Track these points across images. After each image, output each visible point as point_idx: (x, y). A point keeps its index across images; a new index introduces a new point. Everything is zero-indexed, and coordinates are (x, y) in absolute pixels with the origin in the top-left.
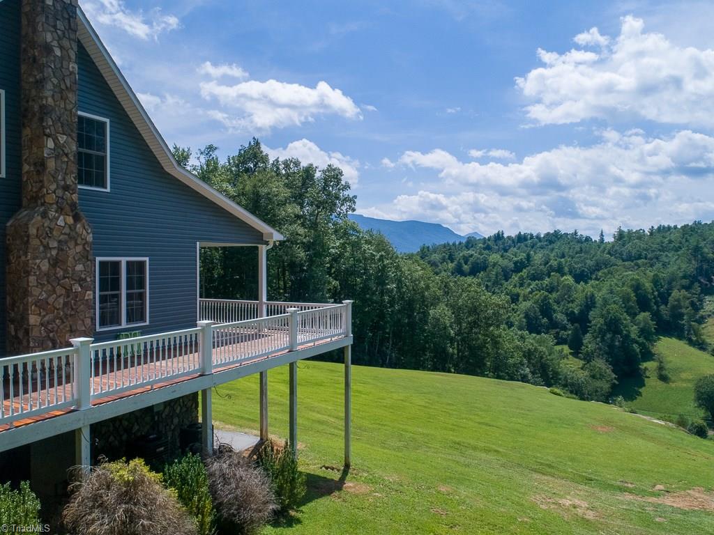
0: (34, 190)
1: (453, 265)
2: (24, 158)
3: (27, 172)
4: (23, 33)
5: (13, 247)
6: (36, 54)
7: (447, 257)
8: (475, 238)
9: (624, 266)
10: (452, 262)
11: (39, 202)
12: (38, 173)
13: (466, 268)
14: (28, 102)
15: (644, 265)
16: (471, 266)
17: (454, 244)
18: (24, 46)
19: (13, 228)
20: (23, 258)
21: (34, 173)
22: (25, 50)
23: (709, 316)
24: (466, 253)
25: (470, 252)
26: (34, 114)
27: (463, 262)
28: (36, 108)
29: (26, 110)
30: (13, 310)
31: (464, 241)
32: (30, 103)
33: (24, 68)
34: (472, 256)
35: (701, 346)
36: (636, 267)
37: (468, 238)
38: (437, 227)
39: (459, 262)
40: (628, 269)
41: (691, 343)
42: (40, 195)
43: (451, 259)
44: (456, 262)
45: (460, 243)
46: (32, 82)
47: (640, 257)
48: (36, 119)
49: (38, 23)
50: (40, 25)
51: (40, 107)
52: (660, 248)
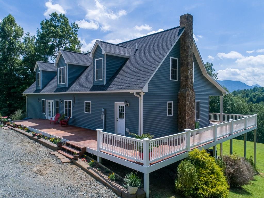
0: (185, 84)
1: (248, 98)
2: (181, 75)
3: (182, 79)
4: (181, 43)
5: (180, 99)
6: (186, 48)
7: (245, 95)
8: (258, 87)
10: (248, 97)
11: (186, 87)
12: (186, 79)
13: (254, 100)
14: (183, 61)
16: (256, 99)
17: (248, 90)
18: (181, 46)
19: (181, 94)
20: (184, 102)
21: (185, 79)
22: (181, 47)
24: (254, 93)
25: (256, 93)
26: (185, 64)
27: (253, 97)
28: (186, 62)
29: (182, 63)
30: (180, 115)
31: (252, 89)
32: (184, 61)
33: (181, 52)
34: (257, 95)
37: (254, 87)
38: (239, 83)
39: (251, 97)
42: (187, 85)
43: (247, 96)
44: (249, 97)
45: (251, 89)
46: (184, 56)
48: (185, 65)
49: (187, 40)
50: (187, 41)
51: (187, 62)
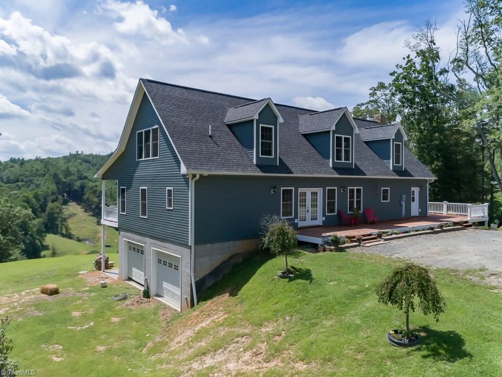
9: (9, 187)
15: (23, 186)
23: (68, 218)
35: (69, 236)
36: (18, 188)
40: (12, 189)
41: (63, 235)
47: (18, 181)
52: (32, 174)
